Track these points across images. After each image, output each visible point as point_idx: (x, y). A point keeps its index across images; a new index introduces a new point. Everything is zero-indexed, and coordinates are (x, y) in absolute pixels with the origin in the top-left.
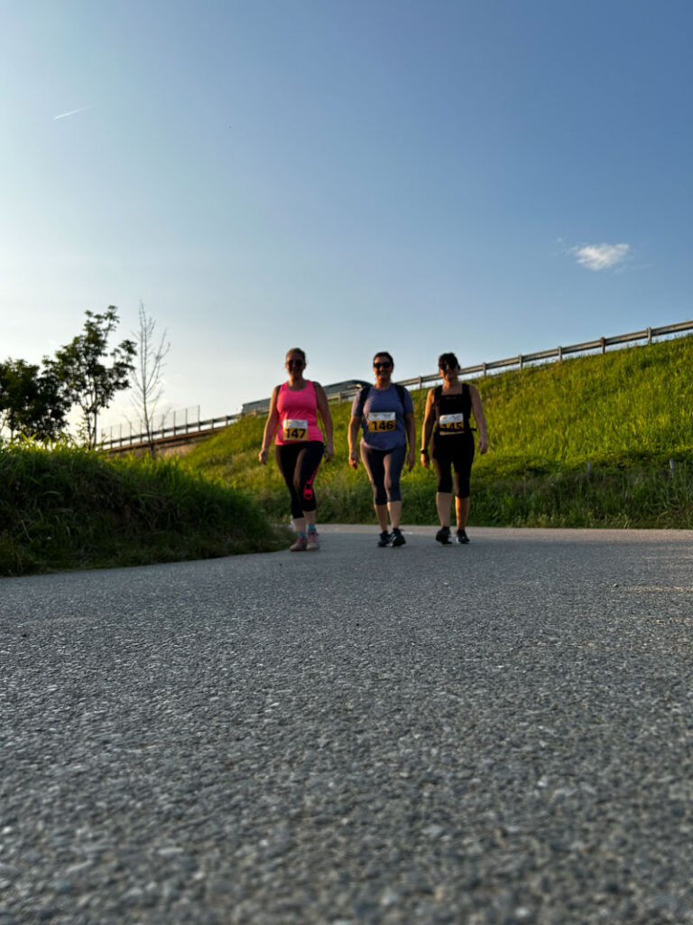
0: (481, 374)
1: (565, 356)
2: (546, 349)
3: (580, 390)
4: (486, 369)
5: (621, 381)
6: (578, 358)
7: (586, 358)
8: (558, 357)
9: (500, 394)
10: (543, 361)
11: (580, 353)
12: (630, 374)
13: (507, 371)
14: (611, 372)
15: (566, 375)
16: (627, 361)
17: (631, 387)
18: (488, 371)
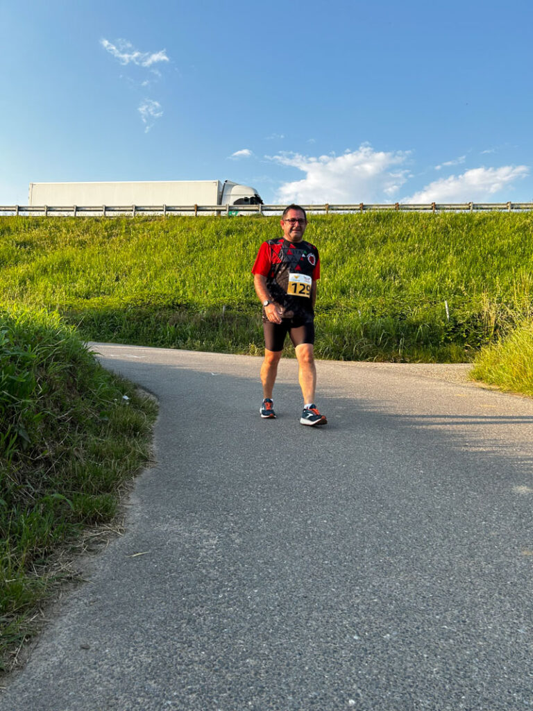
0: (101, 214)
1: (169, 213)
2: (155, 205)
3: (185, 243)
4: (106, 210)
5: (214, 242)
6: (179, 217)
7: (184, 218)
8: (162, 213)
9: (121, 234)
10: (151, 213)
11: (179, 212)
12: (219, 238)
13: (122, 216)
14: (206, 233)
15: (172, 228)
16: (216, 227)
17: (221, 247)
18: (107, 213)
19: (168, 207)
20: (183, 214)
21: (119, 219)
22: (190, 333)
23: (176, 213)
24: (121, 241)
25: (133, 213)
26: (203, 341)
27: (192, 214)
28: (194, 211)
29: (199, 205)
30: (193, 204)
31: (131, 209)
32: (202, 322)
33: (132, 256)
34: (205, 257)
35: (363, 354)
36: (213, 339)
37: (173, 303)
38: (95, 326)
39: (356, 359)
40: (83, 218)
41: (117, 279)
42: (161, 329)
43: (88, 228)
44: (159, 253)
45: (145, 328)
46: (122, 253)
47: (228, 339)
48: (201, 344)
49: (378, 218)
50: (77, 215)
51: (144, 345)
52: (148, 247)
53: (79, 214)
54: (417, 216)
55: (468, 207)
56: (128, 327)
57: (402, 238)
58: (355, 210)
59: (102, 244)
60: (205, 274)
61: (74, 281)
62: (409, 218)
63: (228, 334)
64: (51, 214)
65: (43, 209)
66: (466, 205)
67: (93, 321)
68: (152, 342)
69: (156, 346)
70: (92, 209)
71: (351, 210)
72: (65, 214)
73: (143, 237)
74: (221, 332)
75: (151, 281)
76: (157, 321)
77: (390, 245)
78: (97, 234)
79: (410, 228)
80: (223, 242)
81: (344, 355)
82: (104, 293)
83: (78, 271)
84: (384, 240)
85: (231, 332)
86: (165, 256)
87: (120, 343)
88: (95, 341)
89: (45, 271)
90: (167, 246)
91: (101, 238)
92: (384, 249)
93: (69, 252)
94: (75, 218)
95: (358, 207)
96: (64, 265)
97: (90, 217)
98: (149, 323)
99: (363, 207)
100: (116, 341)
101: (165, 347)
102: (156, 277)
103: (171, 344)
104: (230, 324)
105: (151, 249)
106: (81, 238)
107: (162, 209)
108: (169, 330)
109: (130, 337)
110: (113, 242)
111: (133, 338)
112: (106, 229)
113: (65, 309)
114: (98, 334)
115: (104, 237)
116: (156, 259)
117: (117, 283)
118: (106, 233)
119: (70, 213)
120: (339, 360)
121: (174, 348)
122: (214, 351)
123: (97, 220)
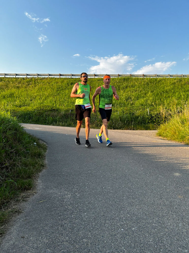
1: (50, 76)
3: (56, 87)
4: (27, 75)
5: (66, 87)
6: (53, 78)
7: (56, 78)
8: (48, 76)
9: (32, 84)
10: (44, 77)
11: (54, 76)
12: (68, 85)
13: (33, 77)
14: (64, 84)
15: (51, 82)
16: (67, 81)
17: (69, 89)
18: (27, 76)
19: (50, 74)
20: (55, 77)
21: (32, 79)
22: (58, 120)
23: (53, 77)
24: (32, 87)
25: (37, 76)
26: (63, 123)
27: (58, 77)
28: (59, 76)
29: (61, 74)
30: (59, 74)
31: (36, 75)
32: (62, 116)
33: (37, 92)
34: (63, 92)
35: (120, 127)
36: (66, 122)
37: (52, 109)
38: (23, 117)
39: (117, 129)
40: (19, 78)
41: (31, 100)
42: (47, 118)
43: (20, 82)
44: (46, 91)
45: (42, 118)
46: (33, 91)
47: (72, 122)
48: (62, 124)
49: (124, 79)
50: (16, 77)
51: (41, 124)
52: (43, 89)
53: (17, 77)
54: (138, 79)
55: (155, 76)
56: (35, 118)
57: (132, 86)
58: (116, 76)
59: (26, 87)
60: (63, 99)
61: (15, 101)
62: (135, 79)
63: (72, 120)
64: (6, 76)
65: (3, 75)
66: (155, 75)
67: (22, 115)
68: (44, 123)
69: (45, 124)
70: (22, 75)
71: (115, 76)
72: (12, 76)
73: (41, 85)
74: (69, 119)
75: (44, 101)
76: (46, 116)
77: (128, 89)
78: (24, 84)
79: (136, 83)
80: (70, 87)
81: (113, 127)
82: (26, 105)
83: (17, 97)
84: (127, 87)
85: (73, 120)
86: (49, 92)
87: (32, 123)
88: (23, 123)
89: (4, 97)
90: (50, 88)
91: (25, 85)
92: (127, 90)
93: (13, 90)
94: (15, 78)
95: (117, 76)
96: (11, 95)
97: (21, 78)
98: (43, 116)
99: (119, 75)
100: (31, 123)
101: (49, 125)
102: (45, 100)
103: (51, 124)
104: (72, 117)
105: (44, 89)
106: (18, 85)
107: (47, 75)
108: (50, 119)
109: (36, 121)
110: (29, 87)
111: (37, 122)
112: (27, 82)
113: (12, 111)
114: (24, 120)
115: (26, 85)
116: (45, 93)
117: (31, 102)
118: (27, 84)
119: (14, 76)
120: (111, 129)
121: (52, 125)
122: (67, 126)
123: (24, 79)
